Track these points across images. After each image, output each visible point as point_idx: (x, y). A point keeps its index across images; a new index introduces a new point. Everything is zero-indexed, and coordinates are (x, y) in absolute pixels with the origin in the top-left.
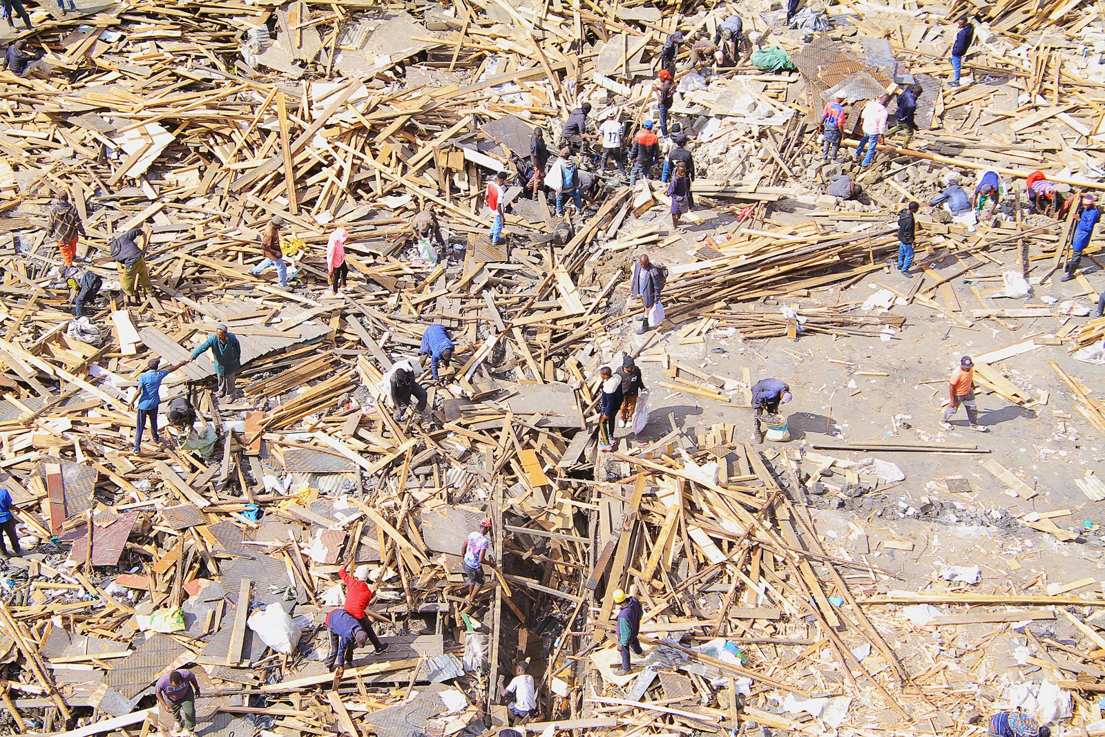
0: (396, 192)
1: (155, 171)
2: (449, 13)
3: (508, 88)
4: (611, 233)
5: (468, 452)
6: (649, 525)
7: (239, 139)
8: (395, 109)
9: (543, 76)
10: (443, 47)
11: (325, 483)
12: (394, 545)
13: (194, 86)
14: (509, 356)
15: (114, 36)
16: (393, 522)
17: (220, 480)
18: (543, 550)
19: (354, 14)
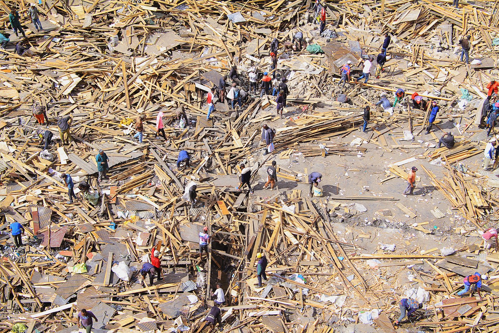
0: (169, 100)
1: (74, 92)
2: (189, 30)
3: (212, 59)
4: (253, 116)
6: (269, 230)
7: (107, 80)
8: (168, 68)
9: (226, 55)
10: (187, 44)
11: (142, 214)
12: (169, 238)
13: (89, 59)
14: (214, 164)
15: (58, 40)
16: (168, 229)
17: (100, 213)
18: (227, 240)
19: (152, 31)
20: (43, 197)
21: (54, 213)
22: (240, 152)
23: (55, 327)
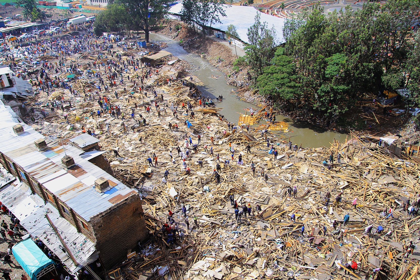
0: (381, 203)
1: (344, 188)
2: (400, 178)
3: (406, 192)
4: (418, 221)
5: (380, 248)
6: (410, 273)
7: (358, 187)
8: (385, 190)
9: (413, 192)
10: (397, 183)
11: (354, 244)
12: (362, 258)
13: (354, 178)
14: (392, 235)
15: (344, 168)
16: (363, 255)
17: (338, 238)
18: (388, 269)
19: (383, 174)
20: (318, 224)
21: (320, 231)
22: (407, 234)
23: (306, 274)
